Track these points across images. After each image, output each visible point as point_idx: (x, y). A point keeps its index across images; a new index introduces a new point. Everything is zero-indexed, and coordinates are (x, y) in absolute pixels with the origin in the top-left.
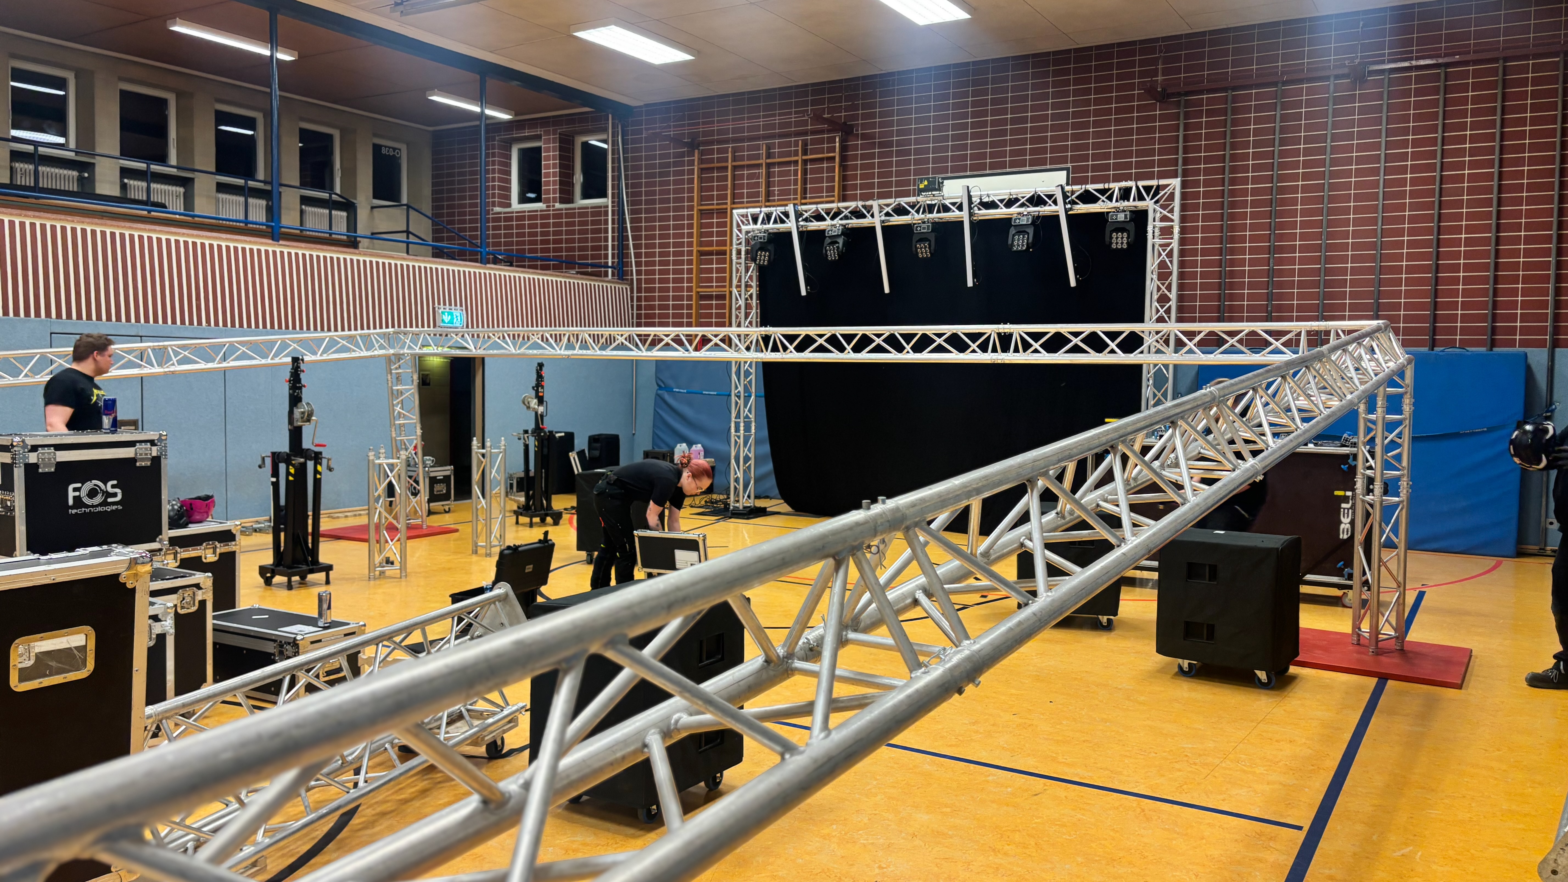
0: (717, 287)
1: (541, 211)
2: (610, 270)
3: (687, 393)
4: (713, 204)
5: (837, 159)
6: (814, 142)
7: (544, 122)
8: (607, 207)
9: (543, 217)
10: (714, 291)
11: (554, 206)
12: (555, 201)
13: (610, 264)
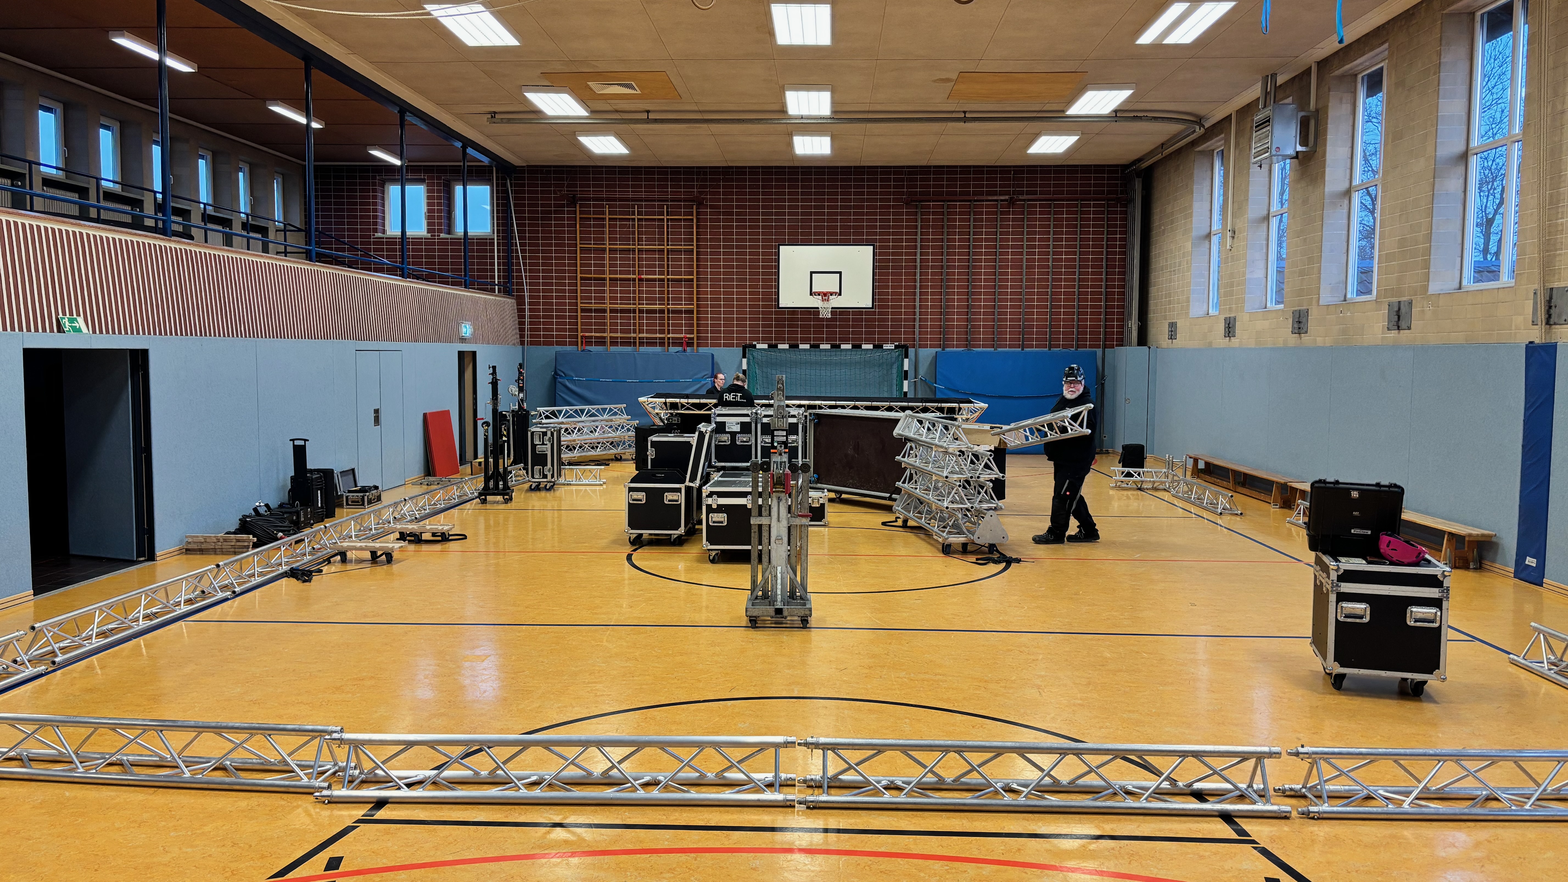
0: (595, 303)
1: (425, 239)
2: (497, 287)
3: (586, 380)
4: (591, 244)
5: (695, 221)
6: (672, 206)
7: (428, 169)
8: (494, 239)
9: (426, 244)
10: (593, 306)
11: (439, 236)
12: (440, 231)
13: (496, 283)
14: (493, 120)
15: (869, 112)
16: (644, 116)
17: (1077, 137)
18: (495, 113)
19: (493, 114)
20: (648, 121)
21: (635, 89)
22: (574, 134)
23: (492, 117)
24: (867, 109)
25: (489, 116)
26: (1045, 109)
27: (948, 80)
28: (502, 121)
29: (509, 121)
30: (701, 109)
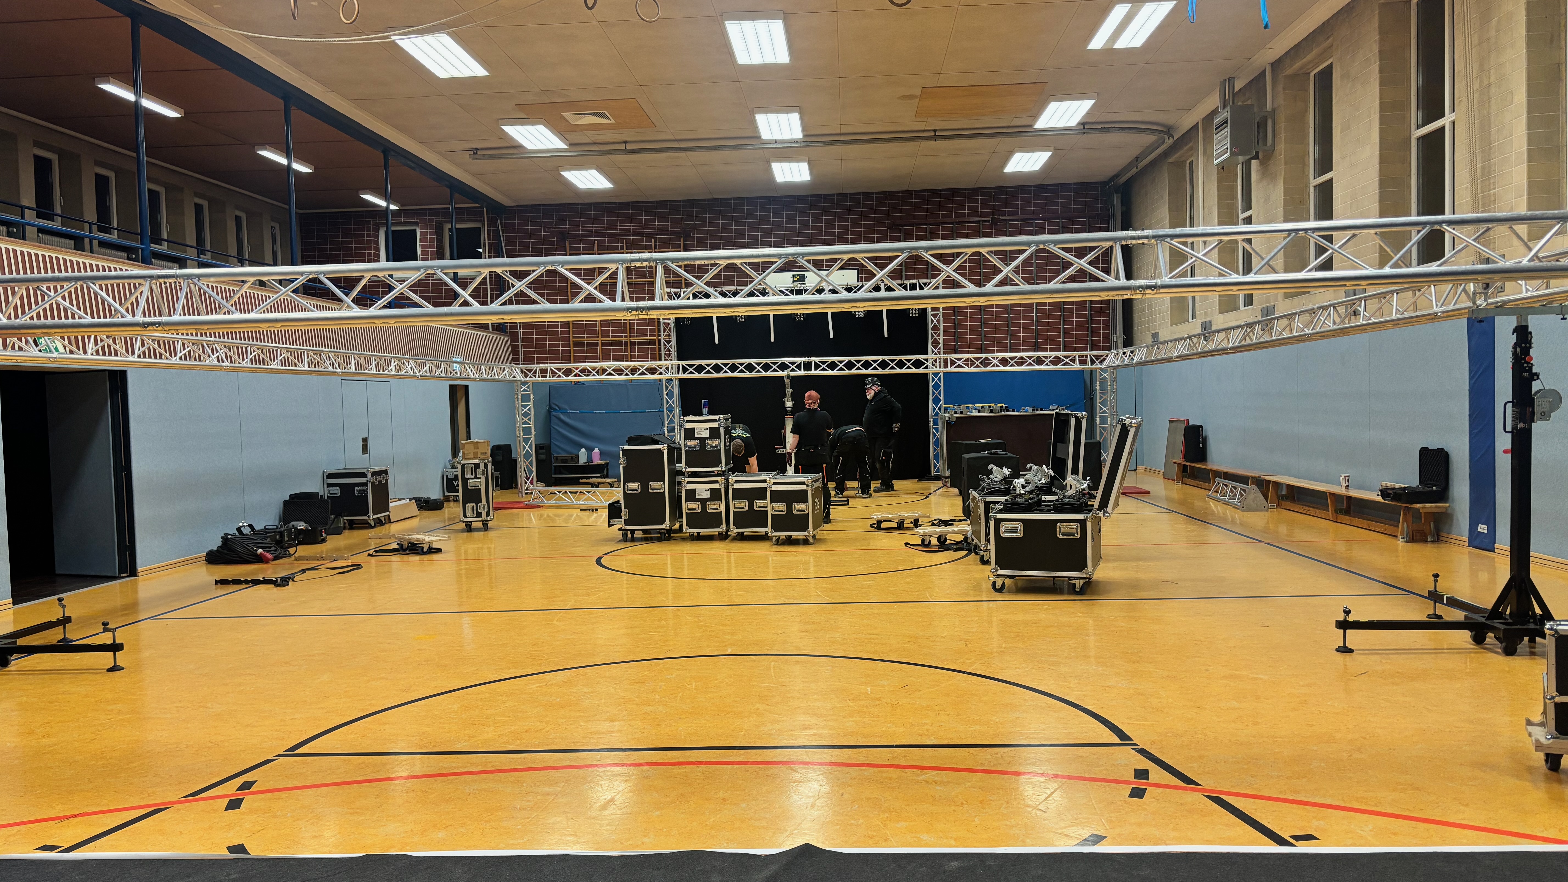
0: (587, 337)
3: (580, 413)
7: (420, 213)
10: (585, 340)
14: (476, 156)
15: (841, 134)
16: (622, 147)
17: (1050, 153)
18: (477, 149)
19: (475, 151)
20: (626, 151)
21: (609, 119)
22: (557, 170)
23: (474, 153)
24: (838, 131)
25: (472, 153)
26: (1013, 124)
27: (911, 97)
28: (484, 157)
29: (491, 157)
30: (677, 138)
